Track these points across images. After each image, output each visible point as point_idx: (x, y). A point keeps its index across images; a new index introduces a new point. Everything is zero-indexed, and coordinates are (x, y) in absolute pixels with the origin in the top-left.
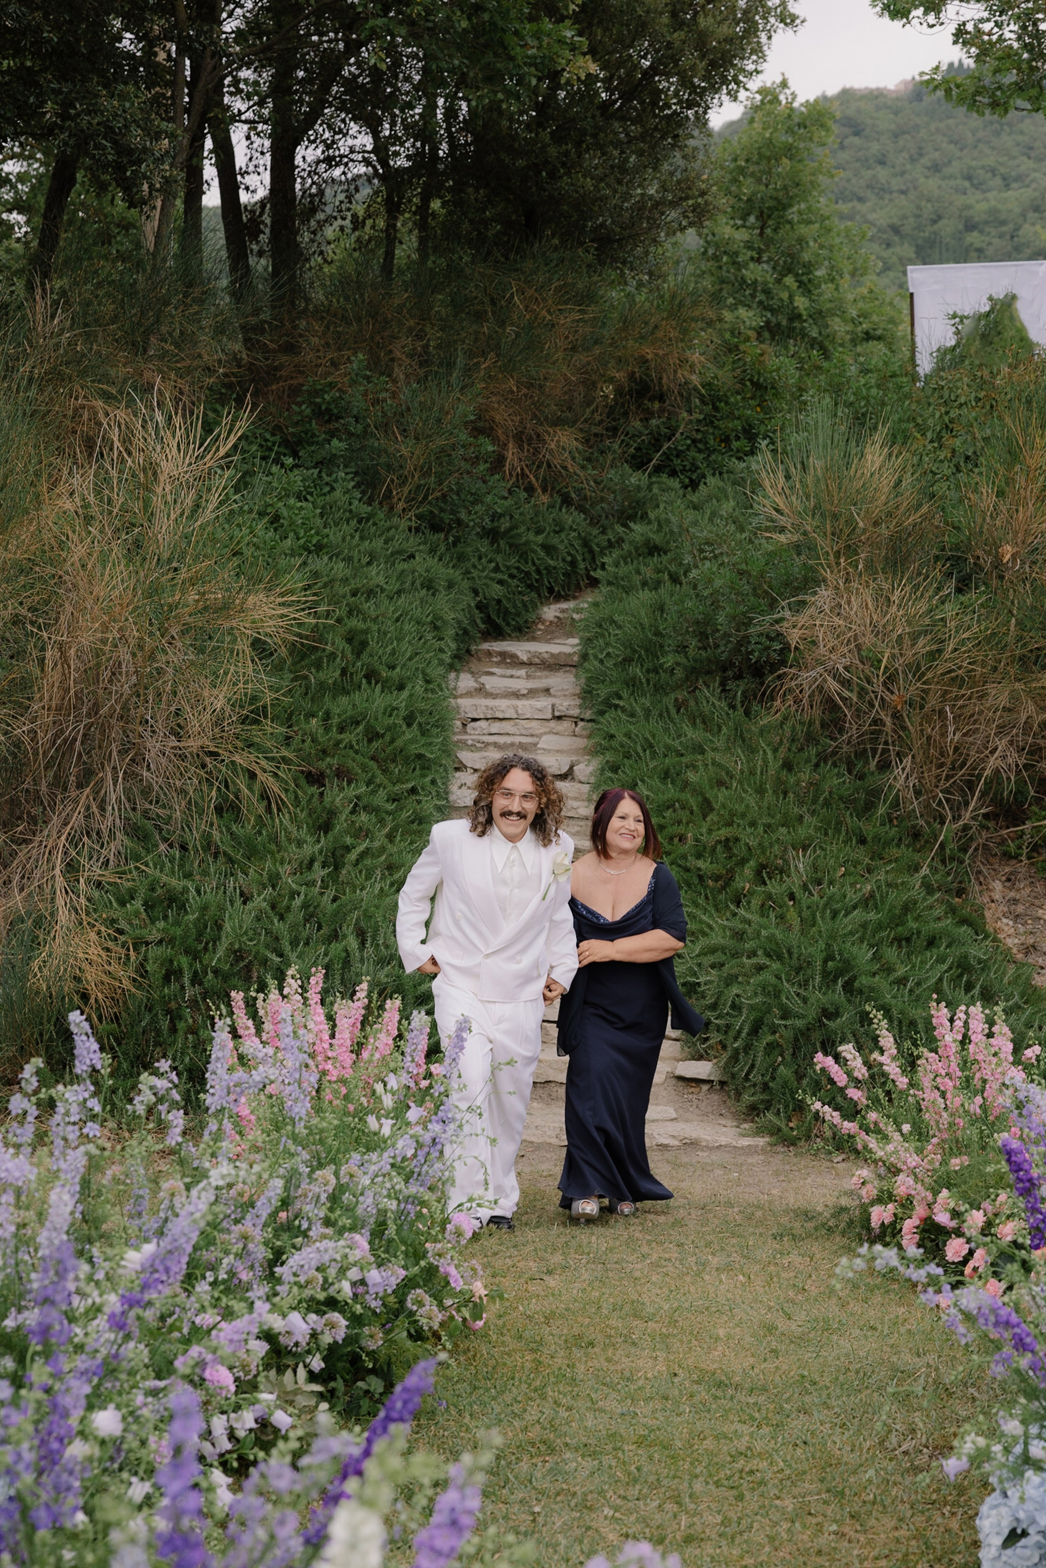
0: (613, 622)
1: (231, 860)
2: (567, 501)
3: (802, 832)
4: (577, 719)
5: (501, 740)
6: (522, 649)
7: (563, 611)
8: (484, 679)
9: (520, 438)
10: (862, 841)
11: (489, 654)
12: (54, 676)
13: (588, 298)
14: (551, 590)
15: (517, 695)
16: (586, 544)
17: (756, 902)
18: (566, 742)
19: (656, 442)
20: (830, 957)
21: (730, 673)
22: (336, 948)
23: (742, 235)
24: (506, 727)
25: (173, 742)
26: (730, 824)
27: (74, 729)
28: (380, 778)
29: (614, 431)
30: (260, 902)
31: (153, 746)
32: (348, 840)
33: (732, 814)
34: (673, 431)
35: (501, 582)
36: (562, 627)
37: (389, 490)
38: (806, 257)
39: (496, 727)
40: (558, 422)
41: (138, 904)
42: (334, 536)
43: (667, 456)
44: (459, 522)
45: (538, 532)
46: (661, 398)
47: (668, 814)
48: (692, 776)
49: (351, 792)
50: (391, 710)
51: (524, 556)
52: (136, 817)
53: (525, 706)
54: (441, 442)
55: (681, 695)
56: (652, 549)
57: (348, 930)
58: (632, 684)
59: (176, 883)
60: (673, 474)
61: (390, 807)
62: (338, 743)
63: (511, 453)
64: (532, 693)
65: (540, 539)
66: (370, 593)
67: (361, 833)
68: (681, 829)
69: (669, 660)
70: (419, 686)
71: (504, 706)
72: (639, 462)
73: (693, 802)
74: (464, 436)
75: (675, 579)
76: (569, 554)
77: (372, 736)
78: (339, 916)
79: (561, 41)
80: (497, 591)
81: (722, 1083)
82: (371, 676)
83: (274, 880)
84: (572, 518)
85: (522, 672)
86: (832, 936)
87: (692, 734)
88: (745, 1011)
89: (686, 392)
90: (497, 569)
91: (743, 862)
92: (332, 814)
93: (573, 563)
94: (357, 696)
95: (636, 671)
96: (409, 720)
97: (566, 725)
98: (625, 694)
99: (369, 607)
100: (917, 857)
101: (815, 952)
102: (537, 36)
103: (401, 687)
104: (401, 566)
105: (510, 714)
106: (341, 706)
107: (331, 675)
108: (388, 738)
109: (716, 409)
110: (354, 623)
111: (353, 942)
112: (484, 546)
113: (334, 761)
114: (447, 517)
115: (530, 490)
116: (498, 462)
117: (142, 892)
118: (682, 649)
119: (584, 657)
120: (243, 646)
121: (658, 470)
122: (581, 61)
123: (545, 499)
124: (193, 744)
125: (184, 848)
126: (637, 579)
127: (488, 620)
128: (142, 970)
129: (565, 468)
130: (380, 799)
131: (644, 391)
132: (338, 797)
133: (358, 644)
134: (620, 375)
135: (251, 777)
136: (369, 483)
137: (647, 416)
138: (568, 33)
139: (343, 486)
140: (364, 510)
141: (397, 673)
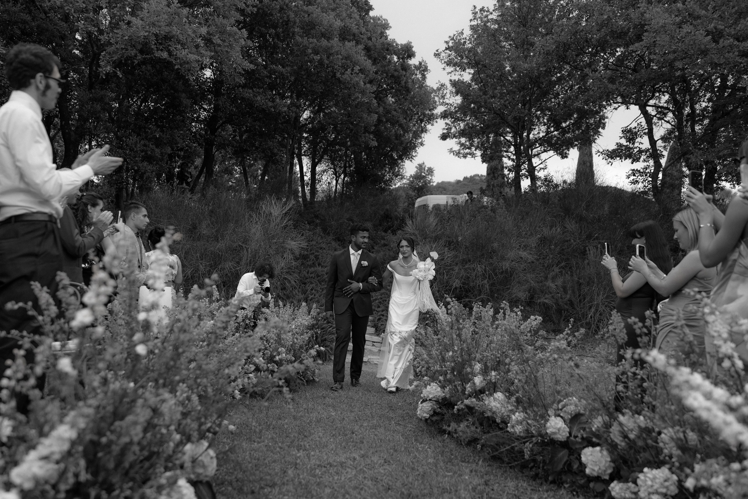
23: (413, 194)
37: (329, 231)
49: (311, 286)
56: (385, 245)
62: (310, 276)
66: (321, 248)
72: (386, 231)
75: (389, 250)
94: (315, 269)
99: (321, 251)
102: (365, 137)
104: (330, 245)
106: (312, 269)
107: (310, 263)
110: (317, 253)
113: (309, 280)
120: (288, 252)
122: (373, 142)
131: (387, 217)
132: (309, 287)
133: (317, 257)
134: (382, 213)
135: (289, 282)
136: (325, 230)
137: (388, 222)
138: (371, 136)
139: (319, 230)
140: (323, 235)
141: (325, 264)
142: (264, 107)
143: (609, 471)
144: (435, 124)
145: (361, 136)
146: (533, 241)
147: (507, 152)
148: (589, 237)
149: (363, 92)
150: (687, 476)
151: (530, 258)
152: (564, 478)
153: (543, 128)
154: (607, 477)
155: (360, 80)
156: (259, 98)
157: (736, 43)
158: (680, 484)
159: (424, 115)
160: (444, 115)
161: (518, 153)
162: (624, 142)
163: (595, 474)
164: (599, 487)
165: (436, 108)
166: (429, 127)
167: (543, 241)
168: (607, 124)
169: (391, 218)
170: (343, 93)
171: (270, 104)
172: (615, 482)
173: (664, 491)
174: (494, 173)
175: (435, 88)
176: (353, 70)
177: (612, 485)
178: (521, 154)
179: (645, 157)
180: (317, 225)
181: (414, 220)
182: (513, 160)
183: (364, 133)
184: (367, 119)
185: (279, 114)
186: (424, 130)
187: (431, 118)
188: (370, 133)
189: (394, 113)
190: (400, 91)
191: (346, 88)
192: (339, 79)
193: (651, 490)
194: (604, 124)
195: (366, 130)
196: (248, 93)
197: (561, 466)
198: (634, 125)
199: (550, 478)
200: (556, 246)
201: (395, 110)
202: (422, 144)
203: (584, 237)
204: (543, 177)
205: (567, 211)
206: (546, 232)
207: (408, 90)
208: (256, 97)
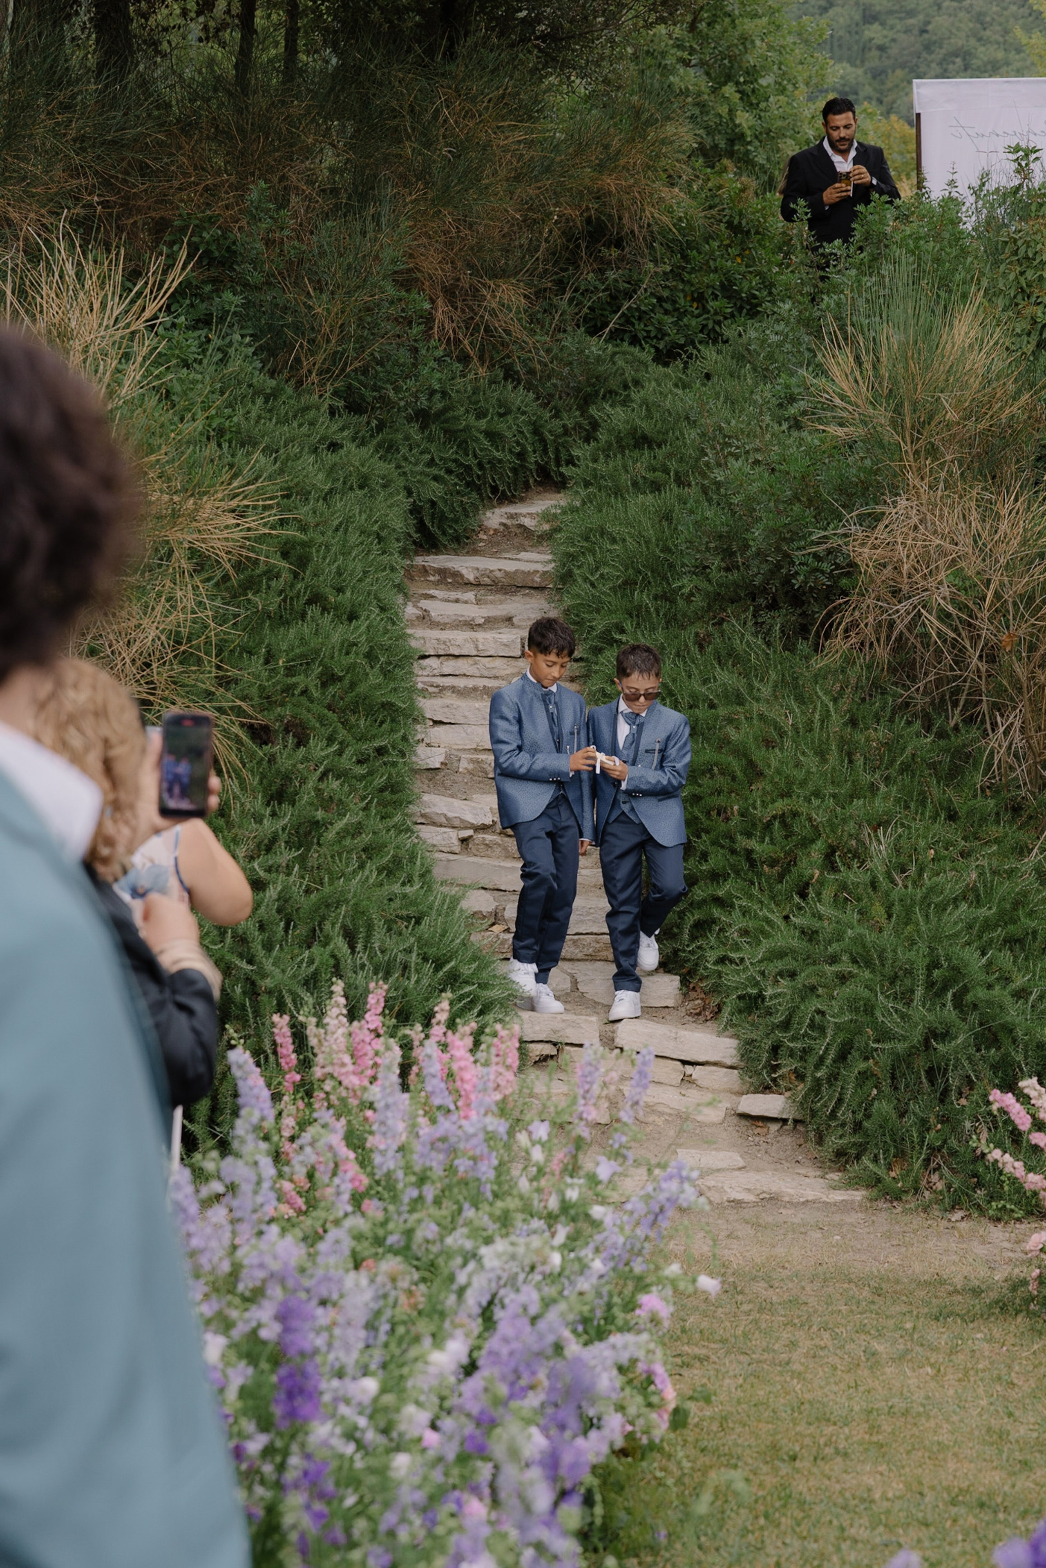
0: (603, 533)
2: (510, 374)
3: (879, 805)
5: (461, 683)
6: (466, 565)
7: (511, 516)
8: (425, 604)
9: (450, 293)
10: (952, 817)
11: (425, 571)
13: (529, 110)
14: (495, 490)
15: (471, 625)
17: (828, 893)
19: (614, 300)
20: (934, 964)
21: (762, 601)
24: (462, 666)
26: (786, 794)
28: (342, 734)
29: (561, 286)
32: (320, 814)
33: (790, 783)
34: (637, 284)
35: (436, 478)
36: (510, 536)
37: (298, 360)
39: (449, 666)
40: (500, 272)
42: (244, 419)
43: (627, 319)
44: (385, 402)
45: (481, 415)
46: (618, 244)
47: (705, 781)
48: (734, 735)
50: (349, 647)
51: (463, 446)
53: (487, 639)
54: (362, 297)
55: (703, 628)
56: (640, 441)
57: (333, 930)
58: (637, 613)
60: (635, 341)
61: (361, 770)
62: (288, 689)
63: (441, 312)
64: (489, 623)
65: (483, 424)
67: (332, 805)
68: (721, 801)
69: (686, 583)
70: (374, 615)
71: (460, 640)
72: (591, 326)
73: (736, 765)
74: (391, 290)
76: (518, 443)
77: (328, 679)
80: (434, 490)
81: (796, 1122)
82: (316, 599)
84: (519, 397)
85: (470, 595)
86: (936, 938)
87: (726, 677)
88: (830, 1032)
89: (651, 237)
90: (431, 463)
91: (806, 843)
93: (521, 456)
94: (304, 629)
95: (642, 597)
96: (370, 656)
98: (628, 626)
99: (303, 511)
100: (1023, 837)
101: (918, 957)
103: (353, 617)
104: (331, 458)
105: (468, 650)
106: (287, 642)
107: (273, 600)
108: (347, 681)
109: (685, 257)
111: (340, 944)
112: (414, 431)
113: (287, 712)
114: (369, 395)
115: (464, 359)
118: (702, 569)
119: (566, 577)
121: (616, 336)
123: (482, 372)
126: (625, 479)
127: (421, 527)
129: (508, 332)
130: (346, 762)
131: (600, 235)
133: (297, 559)
134: (571, 214)
136: (273, 348)
137: (603, 266)
139: (240, 352)
141: (347, 598)
169: (621, 242)
180: (223, 324)
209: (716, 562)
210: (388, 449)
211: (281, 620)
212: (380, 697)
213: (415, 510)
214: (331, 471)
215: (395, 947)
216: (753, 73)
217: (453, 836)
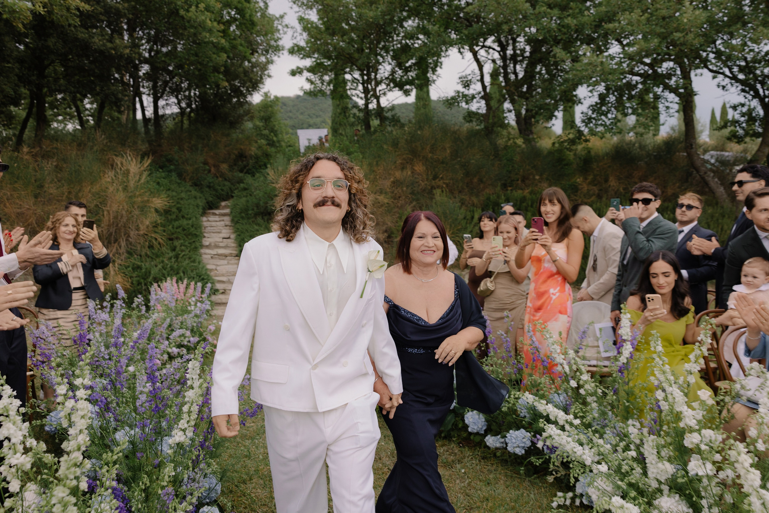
0: (237, 205)
1: (152, 258)
2: (226, 180)
4: (230, 226)
6: (217, 212)
7: (226, 203)
8: (209, 218)
9: (215, 166)
11: (210, 213)
12: (106, 218)
13: (228, 135)
14: (223, 199)
15: (216, 221)
16: (230, 189)
18: (228, 231)
19: (245, 167)
22: (178, 276)
23: (261, 124)
25: (137, 232)
27: (113, 230)
28: (186, 239)
29: (235, 165)
30: (160, 266)
31: (132, 233)
34: (249, 164)
35: (212, 197)
36: (226, 207)
37: (185, 177)
38: (275, 129)
39: (211, 228)
40: (223, 162)
41: (130, 269)
42: (173, 187)
43: (247, 170)
44: (201, 184)
45: (220, 186)
49: (180, 242)
50: (188, 224)
51: (217, 191)
52: (129, 250)
53: (218, 223)
54: (196, 166)
55: (253, 220)
56: (245, 189)
58: (242, 218)
59: (139, 263)
60: (249, 173)
61: (189, 245)
62: (176, 232)
63: (213, 169)
64: (220, 221)
65: (220, 188)
66: (182, 199)
67: (182, 251)
69: (250, 212)
70: (194, 219)
71: (214, 224)
72: (241, 171)
74: (202, 165)
75: (251, 195)
76: (227, 191)
77: (184, 230)
78: (178, 269)
79: (220, 78)
80: (211, 199)
83: (163, 262)
84: (227, 183)
85: (217, 216)
87: (256, 227)
89: (251, 156)
90: (211, 194)
92: (175, 247)
93: (228, 193)
94: (180, 222)
95: (243, 215)
96: (192, 226)
97: (228, 227)
98: (241, 220)
99: (182, 202)
102: (214, 76)
103: (190, 219)
104: (189, 193)
106: (176, 224)
107: (174, 217)
108: (188, 230)
109: (258, 160)
110: (179, 205)
111: (182, 274)
112: (207, 189)
113: (175, 235)
114: (198, 183)
115: (217, 177)
116: (209, 171)
117: (131, 266)
118: (253, 210)
119: (231, 212)
120: (153, 210)
121: (246, 173)
123: (220, 179)
124: (142, 232)
125: (141, 256)
126: (242, 195)
127: (209, 206)
128: (132, 283)
129: (225, 172)
130: (187, 243)
131: (242, 156)
132: (177, 243)
133: (180, 210)
134: (236, 152)
135: (156, 239)
136: (180, 175)
137: (242, 161)
138: (221, 76)
139: (174, 176)
140: (179, 181)
141: (189, 216)
142: (102, 48)
143: (484, 428)
144: (280, 55)
145: (209, 76)
146: (387, 184)
147: (355, 89)
148: (435, 177)
149: (210, 31)
150: (538, 440)
151: (386, 201)
152: (452, 433)
153: (389, 68)
154: (483, 432)
155: (207, 19)
156: (96, 40)
157: (549, 10)
158: (533, 444)
159: (270, 46)
160: (292, 52)
161: (366, 91)
162: (460, 88)
163: (475, 431)
164: (477, 439)
165: (280, 39)
166: (275, 58)
167: (396, 183)
168: (443, 63)
169: (246, 157)
170: (189, 32)
171: (109, 45)
172: (489, 436)
173: (523, 445)
174: (345, 112)
175: (278, 16)
176: (197, 7)
177: (487, 438)
178: (369, 92)
179: (478, 99)
180: (170, 171)
181: (276, 170)
182: (361, 98)
183: (213, 72)
184: (216, 58)
185: (121, 56)
186: (270, 62)
187: (277, 49)
188: (219, 73)
189: (240, 48)
190: (245, 24)
191: (192, 27)
192: (182, 17)
193: (515, 445)
194: (441, 63)
195: (216, 70)
196: (82, 34)
197: (450, 427)
198: (468, 72)
199: (443, 435)
200: (407, 188)
201: (241, 45)
202: (269, 76)
203: (431, 178)
204: (390, 117)
205: (414, 153)
206: (398, 174)
207: (253, 24)
208: (93, 38)
209: (255, 208)
210: (202, 192)
211: (176, 220)
212: (194, 232)
213: (207, 203)
214: (189, 195)
215: (192, 275)
216: (276, 131)
217: (209, 256)
